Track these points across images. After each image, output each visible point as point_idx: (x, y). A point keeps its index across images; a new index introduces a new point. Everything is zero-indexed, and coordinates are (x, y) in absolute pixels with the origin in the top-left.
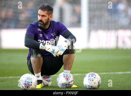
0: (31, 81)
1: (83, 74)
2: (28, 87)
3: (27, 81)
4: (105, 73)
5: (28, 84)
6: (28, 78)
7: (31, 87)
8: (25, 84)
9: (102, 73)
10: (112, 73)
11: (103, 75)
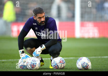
0: (35, 63)
1: (77, 58)
2: (33, 68)
3: (32, 62)
4: (94, 57)
5: (33, 65)
6: (33, 61)
7: (36, 67)
8: (31, 65)
9: (92, 57)
10: (100, 57)
11: (93, 58)
